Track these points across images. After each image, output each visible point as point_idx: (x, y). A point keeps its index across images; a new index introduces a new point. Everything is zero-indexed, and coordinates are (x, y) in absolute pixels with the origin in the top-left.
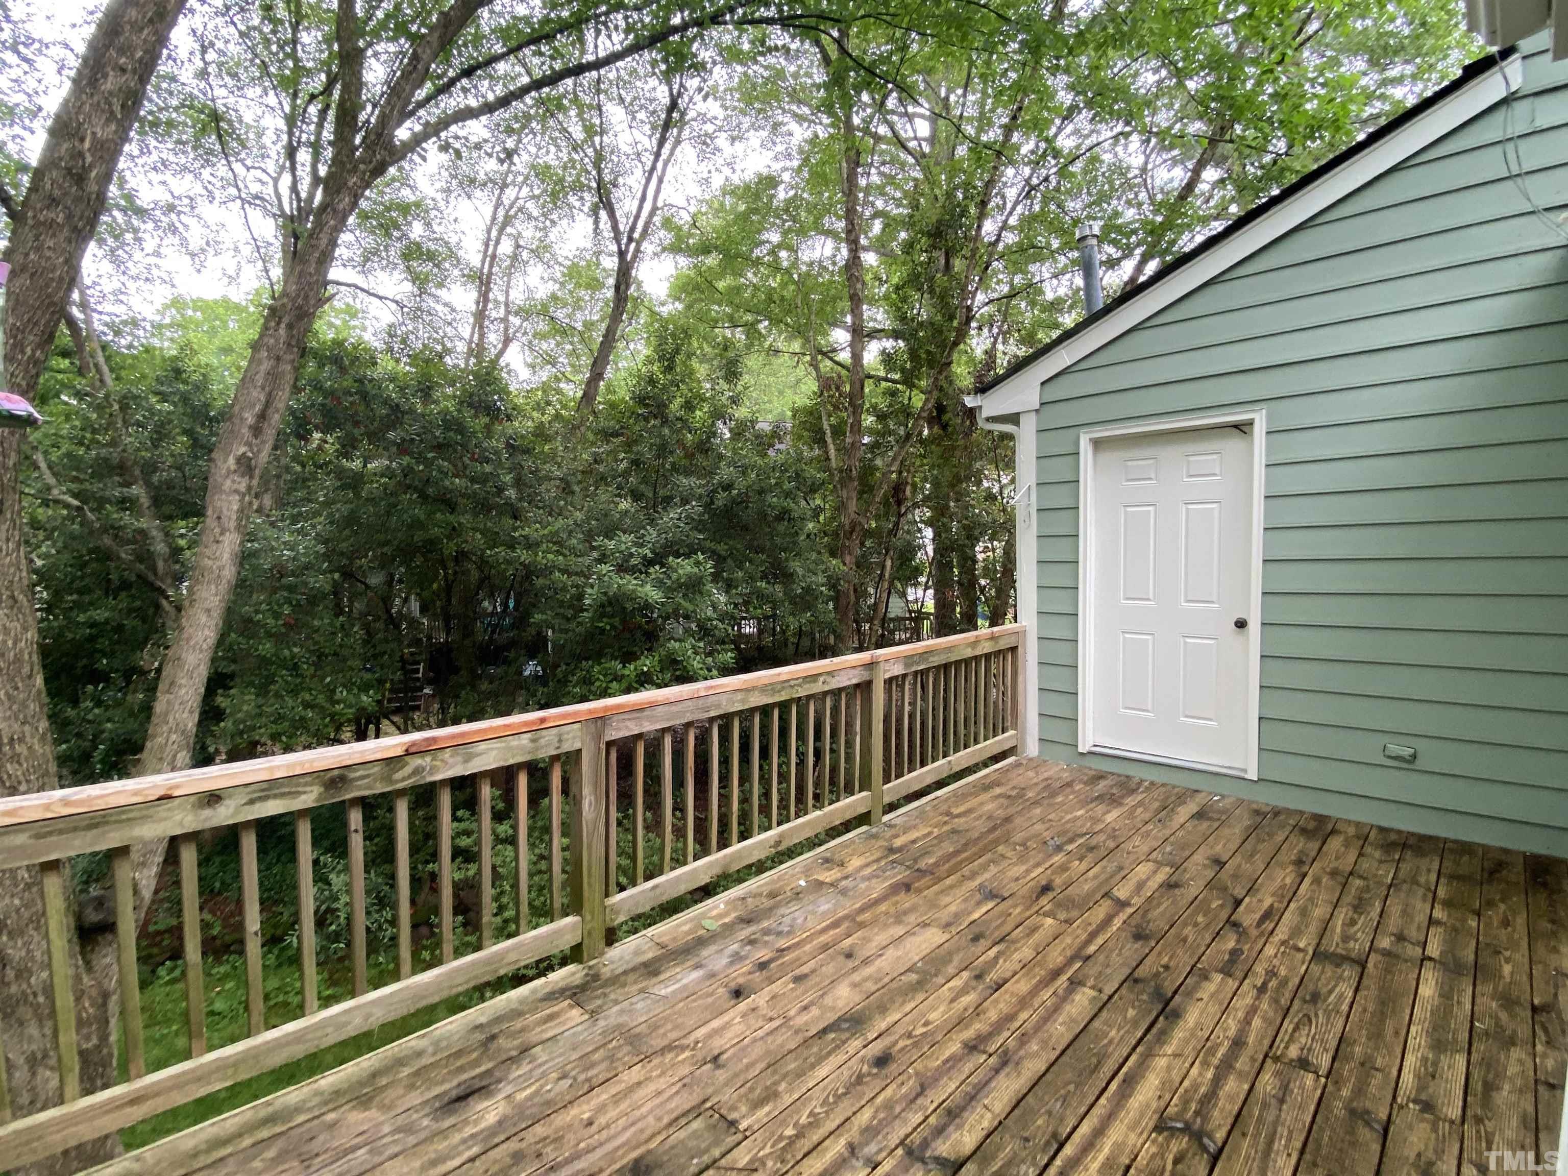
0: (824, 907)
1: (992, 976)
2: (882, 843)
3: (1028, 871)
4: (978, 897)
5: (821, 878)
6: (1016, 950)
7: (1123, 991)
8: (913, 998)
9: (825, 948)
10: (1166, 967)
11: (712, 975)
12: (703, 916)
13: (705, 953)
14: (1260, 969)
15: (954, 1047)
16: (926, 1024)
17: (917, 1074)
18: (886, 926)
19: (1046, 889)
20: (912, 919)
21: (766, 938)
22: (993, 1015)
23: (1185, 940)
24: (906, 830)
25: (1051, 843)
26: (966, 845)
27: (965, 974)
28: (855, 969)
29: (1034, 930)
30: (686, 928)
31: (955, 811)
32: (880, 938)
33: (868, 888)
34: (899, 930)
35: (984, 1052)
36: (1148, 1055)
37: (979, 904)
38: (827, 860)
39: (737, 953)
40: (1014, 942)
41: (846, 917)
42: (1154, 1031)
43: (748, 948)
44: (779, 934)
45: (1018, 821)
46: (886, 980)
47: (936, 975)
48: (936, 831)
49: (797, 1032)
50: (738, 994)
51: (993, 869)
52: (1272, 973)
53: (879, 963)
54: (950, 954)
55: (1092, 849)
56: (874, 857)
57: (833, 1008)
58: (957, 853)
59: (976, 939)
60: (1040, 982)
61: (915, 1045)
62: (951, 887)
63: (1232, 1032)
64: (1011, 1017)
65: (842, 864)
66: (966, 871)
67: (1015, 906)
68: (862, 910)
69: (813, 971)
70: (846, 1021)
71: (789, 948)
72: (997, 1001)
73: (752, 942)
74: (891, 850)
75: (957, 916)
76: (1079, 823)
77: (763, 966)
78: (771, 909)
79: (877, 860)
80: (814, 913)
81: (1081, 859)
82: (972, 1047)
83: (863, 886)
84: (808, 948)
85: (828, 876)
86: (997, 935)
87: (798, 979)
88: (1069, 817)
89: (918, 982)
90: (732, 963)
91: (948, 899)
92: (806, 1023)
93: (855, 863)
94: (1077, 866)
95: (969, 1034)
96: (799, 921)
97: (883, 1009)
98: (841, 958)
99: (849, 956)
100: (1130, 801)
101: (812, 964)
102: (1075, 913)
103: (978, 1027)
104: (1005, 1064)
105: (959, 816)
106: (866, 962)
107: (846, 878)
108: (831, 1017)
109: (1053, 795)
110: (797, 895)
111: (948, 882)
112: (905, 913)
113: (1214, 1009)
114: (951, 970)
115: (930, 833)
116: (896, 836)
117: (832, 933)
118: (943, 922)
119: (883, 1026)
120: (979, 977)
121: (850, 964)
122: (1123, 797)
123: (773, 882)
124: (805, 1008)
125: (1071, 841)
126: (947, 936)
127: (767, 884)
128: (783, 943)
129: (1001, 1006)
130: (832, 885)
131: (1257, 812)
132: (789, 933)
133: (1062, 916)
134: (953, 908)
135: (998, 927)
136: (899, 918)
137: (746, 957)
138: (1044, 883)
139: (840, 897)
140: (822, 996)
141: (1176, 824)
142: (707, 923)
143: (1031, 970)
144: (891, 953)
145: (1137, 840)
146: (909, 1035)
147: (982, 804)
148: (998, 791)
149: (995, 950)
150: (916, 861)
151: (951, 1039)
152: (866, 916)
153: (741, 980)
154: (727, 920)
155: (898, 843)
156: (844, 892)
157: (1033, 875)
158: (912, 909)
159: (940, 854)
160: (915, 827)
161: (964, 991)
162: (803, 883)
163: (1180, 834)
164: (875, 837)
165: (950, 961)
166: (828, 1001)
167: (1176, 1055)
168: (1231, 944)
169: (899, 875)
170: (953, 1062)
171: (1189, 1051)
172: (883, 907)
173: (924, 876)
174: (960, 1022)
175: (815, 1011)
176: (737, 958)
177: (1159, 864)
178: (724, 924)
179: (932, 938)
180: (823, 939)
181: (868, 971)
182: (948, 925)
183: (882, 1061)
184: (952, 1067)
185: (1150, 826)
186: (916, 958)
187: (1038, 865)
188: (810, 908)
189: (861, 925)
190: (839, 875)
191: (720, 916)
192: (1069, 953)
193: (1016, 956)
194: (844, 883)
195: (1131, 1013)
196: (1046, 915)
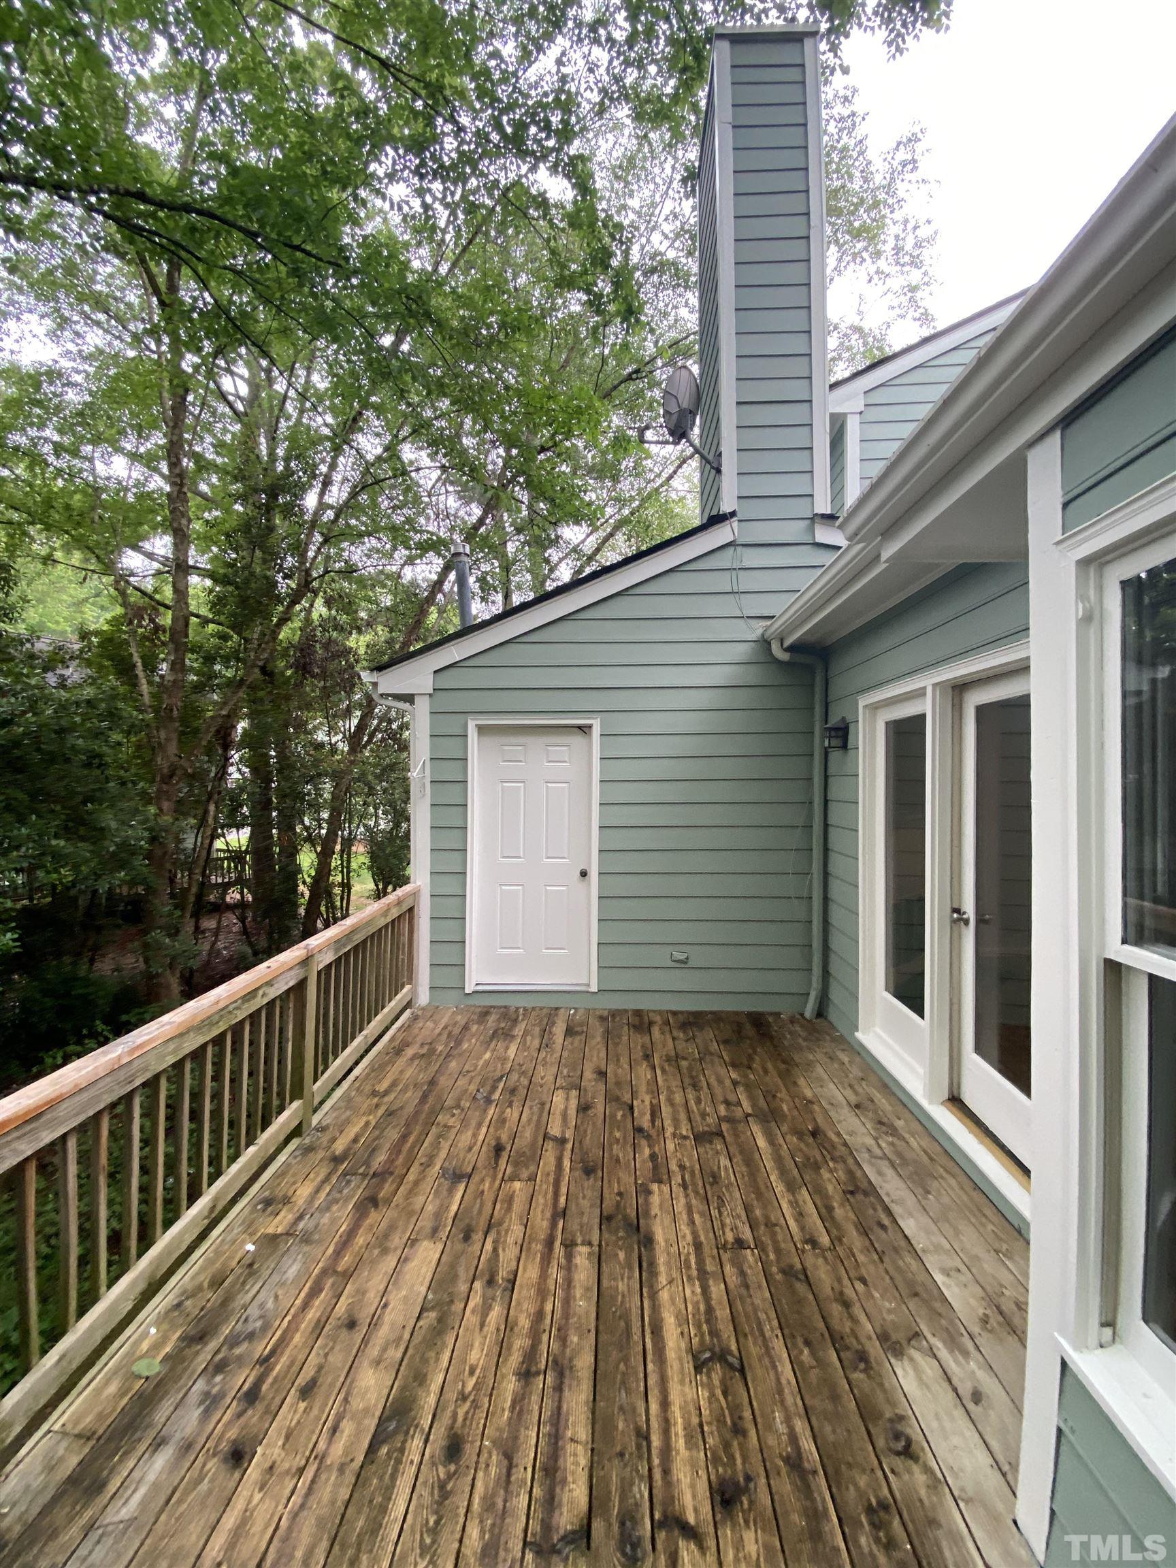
0: (292, 1272)
1: (502, 1274)
2: (321, 1154)
3: (475, 1135)
4: (446, 1184)
5: (270, 1230)
6: (507, 1232)
7: (606, 1235)
8: (444, 1345)
9: (319, 1327)
10: (620, 1194)
11: (187, 1446)
12: (131, 1358)
13: (160, 1415)
14: (674, 1166)
15: (510, 1385)
16: (472, 1373)
17: (494, 1442)
18: (374, 1262)
19: (498, 1149)
20: (397, 1240)
21: (238, 1351)
22: (524, 1323)
23: (618, 1161)
24: (341, 1128)
25: (479, 1096)
26: (407, 1125)
27: (478, 1285)
28: (365, 1341)
29: (510, 1200)
30: (112, 1389)
31: (382, 1087)
32: (376, 1283)
33: (333, 1220)
34: (390, 1262)
35: (538, 1373)
36: (654, 1296)
37: (451, 1191)
38: (268, 1202)
39: (207, 1394)
40: (500, 1224)
41: (324, 1273)
42: (645, 1265)
43: (218, 1378)
44: (251, 1336)
45: (443, 1081)
46: (407, 1336)
47: (452, 1301)
48: (373, 1120)
49: (342, 1469)
50: (238, 1457)
51: (445, 1145)
52: (682, 1167)
53: (389, 1317)
54: (453, 1266)
55: (513, 1091)
56: (321, 1176)
57: (366, 1411)
58: (404, 1137)
59: (467, 1238)
60: (542, 1258)
61: (475, 1405)
62: (416, 1183)
63: (689, 1238)
64: (540, 1314)
65: (286, 1200)
66: (421, 1158)
67: (482, 1181)
68: (338, 1254)
69: (320, 1368)
70: (389, 1419)
71: (273, 1352)
72: (519, 1304)
73: (220, 1367)
74: (336, 1160)
75: (438, 1215)
76: (491, 1068)
77: (251, 1396)
78: (225, 1302)
79: (327, 1179)
80: (282, 1284)
81: (510, 1105)
82: (526, 1375)
83: (326, 1219)
84: (297, 1338)
85: (278, 1224)
86: (482, 1223)
87: (307, 1392)
88: (481, 1063)
89: (440, 1320)
90: (207, 1414)
91: (420, 1199)
92: (346, 1452)
93: (303, 1192)
94: (512, 1114)
95: (514, 1360)
96: (270, 1304)
97: (420, 1378)
98: (344, 1333)
99: (352, 1324)
100: (519, 1031)
101: (313, 1360)
102: (532, 1168)
103: (520, 1343)
104: (561, 1375)
105: (386, 1093)
106: (374, 1323)
107: (301, 1217)
108: (371, 1424)
109: (458, 1043)
110: (250, 1267)
111: (411, 1177)
112: (386, 1236)
113: (668, 1220)
114: (463, 1287)
115: (367, 1123)
116: (334, 1140)
117: (317, 1302)
118: (428, 1230)
119: (432, 1400)
120: (491, 1282)
121: (358, 1337)
122: (511, 1029)
123: (211, 1262)
124: (334, 1430)
125: (494, 1088)
126: (440, 1247)
127: (203, 1269)
128: (261, 1348)
129: (525, 1307)
130: (288, 1234)
131: (602, 1019)
132: (264, 1328)
133: (525, 1174)
134: (430, 1208)
135: (480, 1212)
136: (382, 1243)
137: (221, 1395)
138: (493, 1143)
139: (306, 1248)
140: (346, 1400)
141: (558, 1046)
142: (142, 1368)
143: (529, 1249)
144: (395, 1298)
145: (541, 1071)
146: (463, 1397)
147: (402, 1072)
148: (410, 1052)
149: (489, 1240)
150: (367, 1163)
151: (503, 1376)
152: (346, 1261)
153: (232, 1434)
154: (168, 1349)
155: (339, 1147)
156: (306, 1239)
157: (481, 1138)
158: (392, 1227)
159: (388, 1146)
160: (347, 1122)
161: (486, 1309)
162: (250, 1247)
163: (565, 1054)
164: (309, 1150)
165: (456, 1276)
166: (357, 1404)
167: (670, 1282)
168: (647, 1151)
169: (357, 1190)
170: (519, 1402)
171: (675, 1274)
172: (360, 1240)
173: (383, 1181)
174: (502, 1348)
175: (347, 1427)
176: (211, 1402)
177: (567, 1089)
178: (167, 1358)
179: (427, 1255)
180: (312, 1314)
181: (383, 1332)
182: (435, 1231)
183: (454, 1449)
184: (521, 1411)
185: (543, 1054)
186: (423, 1289)
187: (479, 1125)
188: (276, 1278)
189: (347, 1276)
190: (290, 1217)
191: (156, 1347)
192: (548, 1215)
193: (510, 1240)
194: (301, 1225)
195: (622, 1255)
196: (512, 1179)
